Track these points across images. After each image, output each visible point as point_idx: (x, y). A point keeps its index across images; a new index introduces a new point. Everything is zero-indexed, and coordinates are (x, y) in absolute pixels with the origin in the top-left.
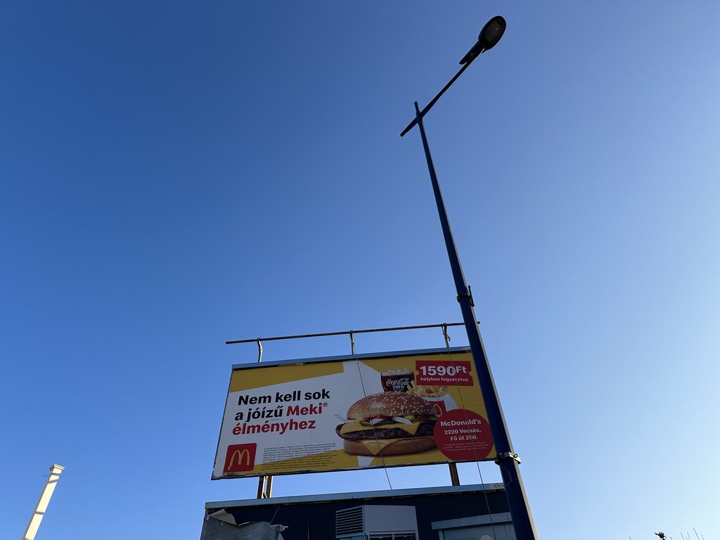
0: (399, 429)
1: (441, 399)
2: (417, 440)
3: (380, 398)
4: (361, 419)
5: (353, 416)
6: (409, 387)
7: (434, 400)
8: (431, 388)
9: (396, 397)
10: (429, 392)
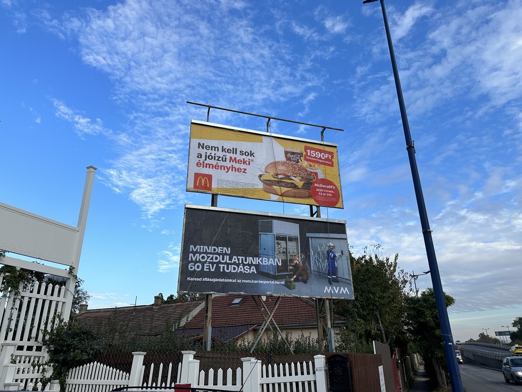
0: (293, 183)
1: (316, 171)
2: (302, 191)
3: (283, 164)
4: (273, 173)
5: (268, 171)
6: (299, 160)
7: (312, 171)
8: (311, 163)
9: (292, 164)
10: (311, 166)
